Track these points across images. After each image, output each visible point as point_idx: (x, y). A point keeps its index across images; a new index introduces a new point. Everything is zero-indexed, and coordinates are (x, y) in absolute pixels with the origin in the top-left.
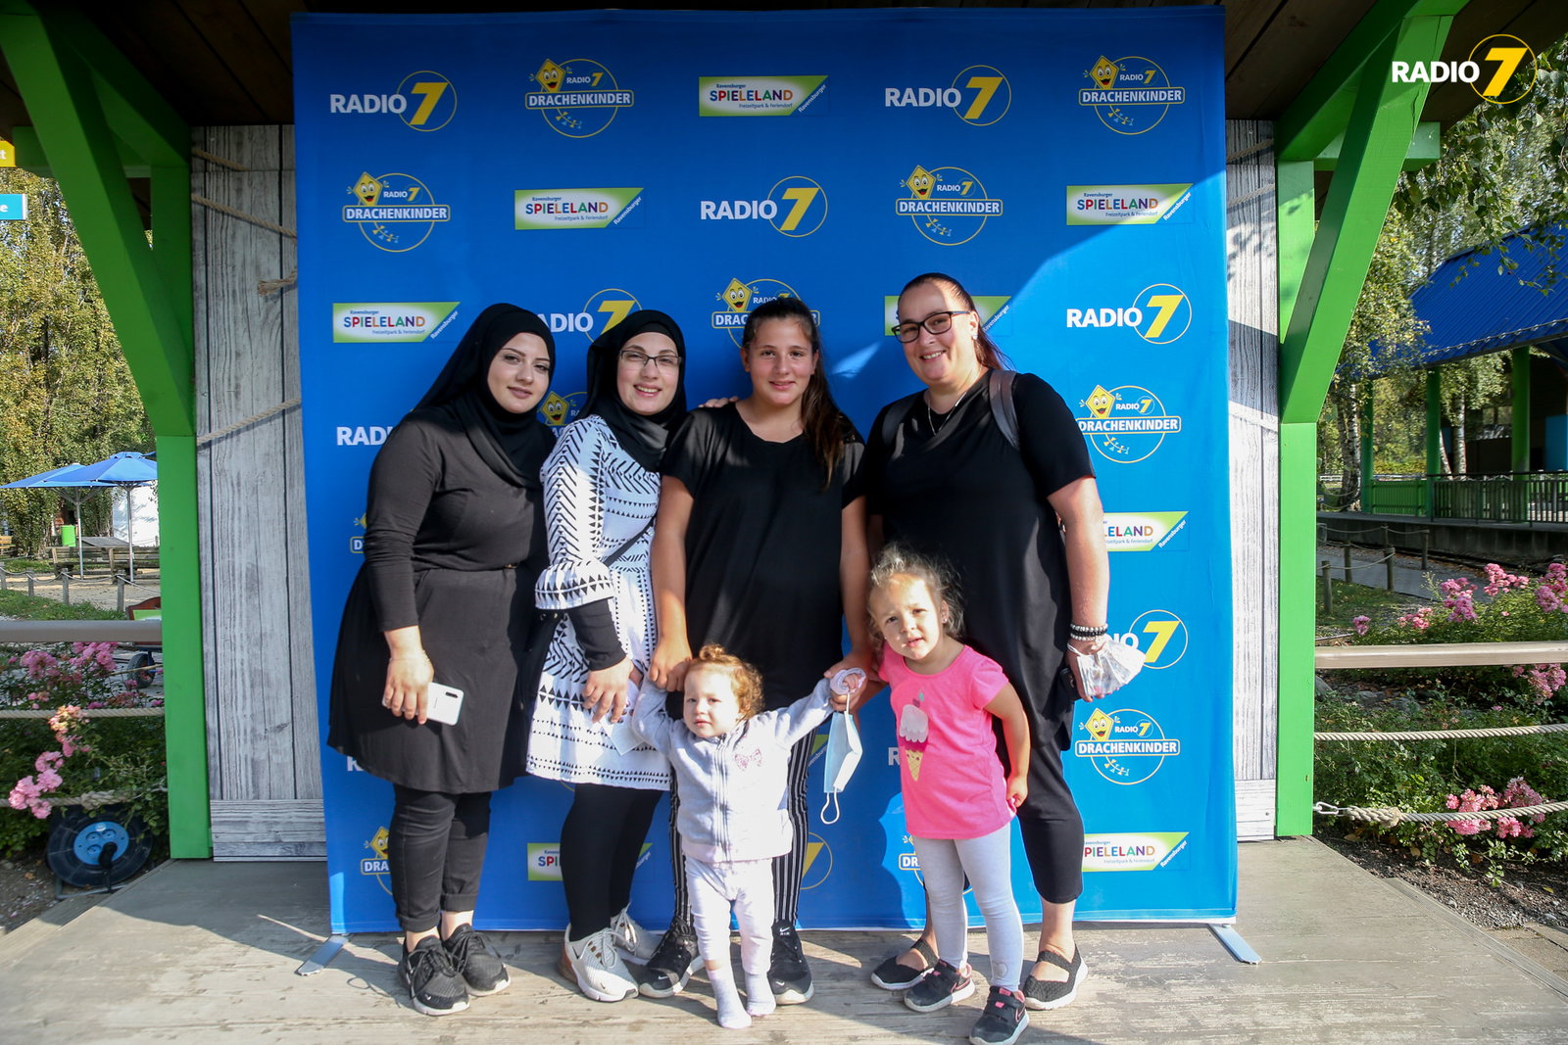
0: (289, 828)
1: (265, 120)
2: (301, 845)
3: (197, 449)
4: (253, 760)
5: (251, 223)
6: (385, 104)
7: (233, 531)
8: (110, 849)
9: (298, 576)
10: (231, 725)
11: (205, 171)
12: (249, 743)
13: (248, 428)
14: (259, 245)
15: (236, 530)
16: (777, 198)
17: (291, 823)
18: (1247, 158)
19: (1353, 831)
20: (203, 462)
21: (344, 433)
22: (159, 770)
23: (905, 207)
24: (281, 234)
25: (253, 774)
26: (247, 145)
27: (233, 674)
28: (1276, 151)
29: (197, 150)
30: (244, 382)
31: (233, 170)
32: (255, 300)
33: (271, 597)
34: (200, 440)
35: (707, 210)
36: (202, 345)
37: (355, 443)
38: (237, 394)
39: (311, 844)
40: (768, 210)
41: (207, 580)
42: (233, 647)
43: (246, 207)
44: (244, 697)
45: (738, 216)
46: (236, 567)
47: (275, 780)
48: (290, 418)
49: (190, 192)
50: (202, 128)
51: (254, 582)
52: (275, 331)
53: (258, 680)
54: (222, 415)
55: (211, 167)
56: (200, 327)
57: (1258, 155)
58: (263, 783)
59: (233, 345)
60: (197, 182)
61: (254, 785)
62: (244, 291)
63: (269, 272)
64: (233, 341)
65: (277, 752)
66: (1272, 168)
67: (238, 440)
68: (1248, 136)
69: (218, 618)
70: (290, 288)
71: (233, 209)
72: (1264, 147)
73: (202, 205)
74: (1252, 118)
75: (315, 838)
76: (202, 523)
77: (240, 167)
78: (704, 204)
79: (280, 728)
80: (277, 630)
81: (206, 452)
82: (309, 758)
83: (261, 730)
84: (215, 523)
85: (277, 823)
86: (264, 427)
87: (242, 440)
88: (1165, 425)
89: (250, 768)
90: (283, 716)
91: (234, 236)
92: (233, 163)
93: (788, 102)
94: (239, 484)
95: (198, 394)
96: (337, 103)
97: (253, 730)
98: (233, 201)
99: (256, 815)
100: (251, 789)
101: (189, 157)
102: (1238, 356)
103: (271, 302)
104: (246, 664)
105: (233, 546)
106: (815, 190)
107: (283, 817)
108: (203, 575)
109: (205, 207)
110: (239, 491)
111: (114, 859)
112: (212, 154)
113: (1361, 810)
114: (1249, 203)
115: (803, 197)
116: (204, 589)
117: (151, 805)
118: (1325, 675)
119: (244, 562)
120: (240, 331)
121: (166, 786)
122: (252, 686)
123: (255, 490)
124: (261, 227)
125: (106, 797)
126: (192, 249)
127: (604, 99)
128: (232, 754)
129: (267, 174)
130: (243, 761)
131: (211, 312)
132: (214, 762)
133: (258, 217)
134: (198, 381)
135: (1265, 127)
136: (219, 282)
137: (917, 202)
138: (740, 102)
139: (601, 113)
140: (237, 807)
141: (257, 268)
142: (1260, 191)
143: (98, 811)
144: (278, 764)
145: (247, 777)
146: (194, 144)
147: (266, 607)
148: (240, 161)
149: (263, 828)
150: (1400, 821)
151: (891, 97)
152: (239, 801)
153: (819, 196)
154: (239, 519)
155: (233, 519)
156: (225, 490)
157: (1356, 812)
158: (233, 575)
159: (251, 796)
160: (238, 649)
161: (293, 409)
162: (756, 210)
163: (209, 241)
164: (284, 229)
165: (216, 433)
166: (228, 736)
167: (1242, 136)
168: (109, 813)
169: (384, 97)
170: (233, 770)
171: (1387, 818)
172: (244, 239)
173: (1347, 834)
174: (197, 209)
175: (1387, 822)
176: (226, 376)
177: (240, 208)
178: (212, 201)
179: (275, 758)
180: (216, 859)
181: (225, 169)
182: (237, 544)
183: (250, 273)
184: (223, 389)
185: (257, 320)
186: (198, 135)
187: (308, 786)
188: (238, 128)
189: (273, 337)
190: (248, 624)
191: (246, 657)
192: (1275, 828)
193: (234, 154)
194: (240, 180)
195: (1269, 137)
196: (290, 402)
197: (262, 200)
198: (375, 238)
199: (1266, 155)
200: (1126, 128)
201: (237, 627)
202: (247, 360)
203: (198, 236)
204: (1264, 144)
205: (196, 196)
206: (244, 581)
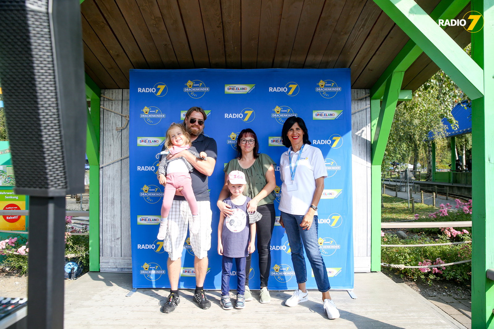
0: (119, 264)
1: (120, 88)
2: (122, 268)
3: (99, 168)
4: (111, 247)
5: (115, 113)
6: (151, 90)
7: (108, 189)
8: (73, 269)
9: (124, 201)
10: (106, 238)
11: (104, 100)
12: (110, 242)
13: (112, 164)
14: (116, 118)
15: (109, 189)
16: (243, 113)
17: (120, 263)
18: (363, 99)
19: (397, 272)
20: (101, 172)
21: (139, 168)
22: (87, 249)
23: (274, 115)
24: (122, 116)
25: (111, 250)
26: (114, 94)
27: (107, 225)
28: (371, 97)
29: (102, 95)
30: (112, 152)
31: (111, 100)
32: (115, 132)
33: (117, 206)
34: (100, 167)
35: (226, 116)
36: (101, 143)
37: (142, 170)
38: (110, 155)
39: (125, 268)
40: (241, 116)
41: (101, 201)
42: (107, 218)
43: (113, 109)
44: (109, 231)
45: (234, 117)
46: (108, 198)
47: (116, 252)
48: (123, 162)
49: (100, 105)
50: (103, 90)
51: (113, 203)
52: (120, 140)
53: (113, 226)
54: (106, 160)
55: (105, 99)
56: (101, 139)
57: (366, 98)
58: (113, 253)
59: (109, 143)
60: (102, 103)
61: (111, 253)
62: (112, 130)
63: (119, 125)
64: (109, 142)
65: (117, 245)
66: (369, 101)
67: (110, 166)
68: (363, 93)
69: (103, 211)
70: (124, 129)
71: (110, 110)
72: (367, 96)
73: (103, 108)
74: (364, 89)
75: (126, 267)
76: (100, 187)
77: (112, 99)
78: (226, 114)
79: (118, 239)
80: (118, 214)
81: (102, 169)
82: (125, 246)
83: (113, 239)
84: (103, 187)
85: (116, 263)
86: (116, 163)
87: (111, 167)
88: (337, 168)
89: (110, 249)
90: (119, 236)
91: (110, 116)
92: (111, 98)
93: (246, 91)
94: (110, 177)
95: (100, 155)
96: (139, 90)
97: (111, 239)
98: (110, 108)
99: (111, 261)
100: (110, 254)
101: (100, 97)
102: (361, 148)
103: (119, 133)
104: (110, 223)
105: (108, 193)
106: (252, 111)
107: (118, 261)
108: (100, 200)
109: (104, 109)
110: (110, 179)
111: (74, 271)
112: (106, 96)
113: (394, 265)
114: (363, 110)
115: (249, 113)
116: (100, 203)
117: (84, 257)
118: (383, 230)
119: (110, 197)
120: (111, 139)
121: (89, 253)
122: (111, 228)
123: (114, 179)
124: (117, 114)
125: (73, 255)
126: (100, 119)
127: (203, 89)
128: (106, 245)
129: (119, 101)
130: (108, 247)
131: (104, 135)
132: (101, 247)
133: (116, 112)
134: (100, 152)
135: (368, 91)
136: (106, 127)
137: (276, 114)
138: (234, 90)
139: (201, 93)
140: (106, 259)
141: (116, 124)
142: (366, 107)
143: (71, 258)
144: (117, 248)
145: (109, 251)
146: (101, 94)
147: (115, 208)
148: (112, 98)
149: (113, 264)
150: (405, 268)
151: (271, 89)
152: (107, 257)
153: (253, 113)
154: (109, 186)
155: (108, 186)
156: (106, 179)
157: (393, 265)
158: (108, 200)
159: (110, 256)
160: (108, 219)
161: (124, 159)
162: (238, 116)
163: (104, 117)
164: (123, 115)
165: (104, 165)
166: (105, 241)
167: (362, 93)
168: (74, 260)
169: (151, 89)
170: (106, 249)
171: (401, 267)
172: (113, 117)
173: (395, 273)
174: (101, 109)
175: (401, 268)
176: (107, 150)
177: (112, 109)
178: (105, 108)
179: (116, 246)
180: (101, 272)
181: (109, 100)
182: (109, 192)
183: (114, 125)
184: (106, 154)
185: (115, 137)
186: (102, 91)
187: (124, 254)
188: (112, 90)
189: (119, 141)
190: (111, 212)
191: (110, 221)
192: (371, 269)
193: (111, 96)
194: (112, 102)
195: (369, 93)
196: (123, 157)
197: (118, 107)
198: (148, 122)
199: (368, 98)
200: (327, 97)
201: (108, 213)
202: (113, 147)
203: (102, 116)
204: (367, 95)
205: (101, 106)
206: (110, 201)
